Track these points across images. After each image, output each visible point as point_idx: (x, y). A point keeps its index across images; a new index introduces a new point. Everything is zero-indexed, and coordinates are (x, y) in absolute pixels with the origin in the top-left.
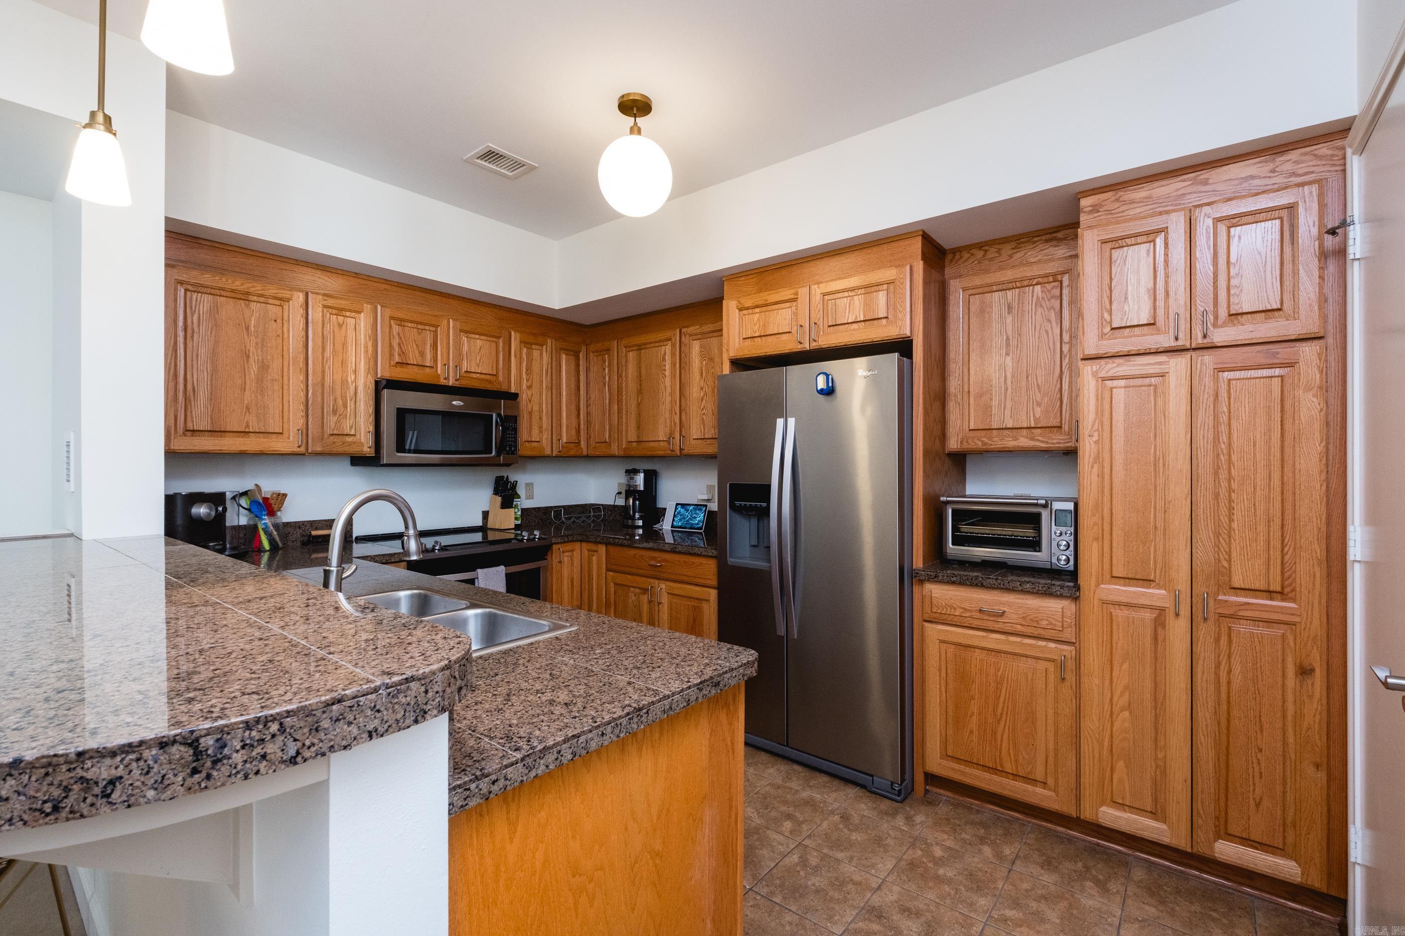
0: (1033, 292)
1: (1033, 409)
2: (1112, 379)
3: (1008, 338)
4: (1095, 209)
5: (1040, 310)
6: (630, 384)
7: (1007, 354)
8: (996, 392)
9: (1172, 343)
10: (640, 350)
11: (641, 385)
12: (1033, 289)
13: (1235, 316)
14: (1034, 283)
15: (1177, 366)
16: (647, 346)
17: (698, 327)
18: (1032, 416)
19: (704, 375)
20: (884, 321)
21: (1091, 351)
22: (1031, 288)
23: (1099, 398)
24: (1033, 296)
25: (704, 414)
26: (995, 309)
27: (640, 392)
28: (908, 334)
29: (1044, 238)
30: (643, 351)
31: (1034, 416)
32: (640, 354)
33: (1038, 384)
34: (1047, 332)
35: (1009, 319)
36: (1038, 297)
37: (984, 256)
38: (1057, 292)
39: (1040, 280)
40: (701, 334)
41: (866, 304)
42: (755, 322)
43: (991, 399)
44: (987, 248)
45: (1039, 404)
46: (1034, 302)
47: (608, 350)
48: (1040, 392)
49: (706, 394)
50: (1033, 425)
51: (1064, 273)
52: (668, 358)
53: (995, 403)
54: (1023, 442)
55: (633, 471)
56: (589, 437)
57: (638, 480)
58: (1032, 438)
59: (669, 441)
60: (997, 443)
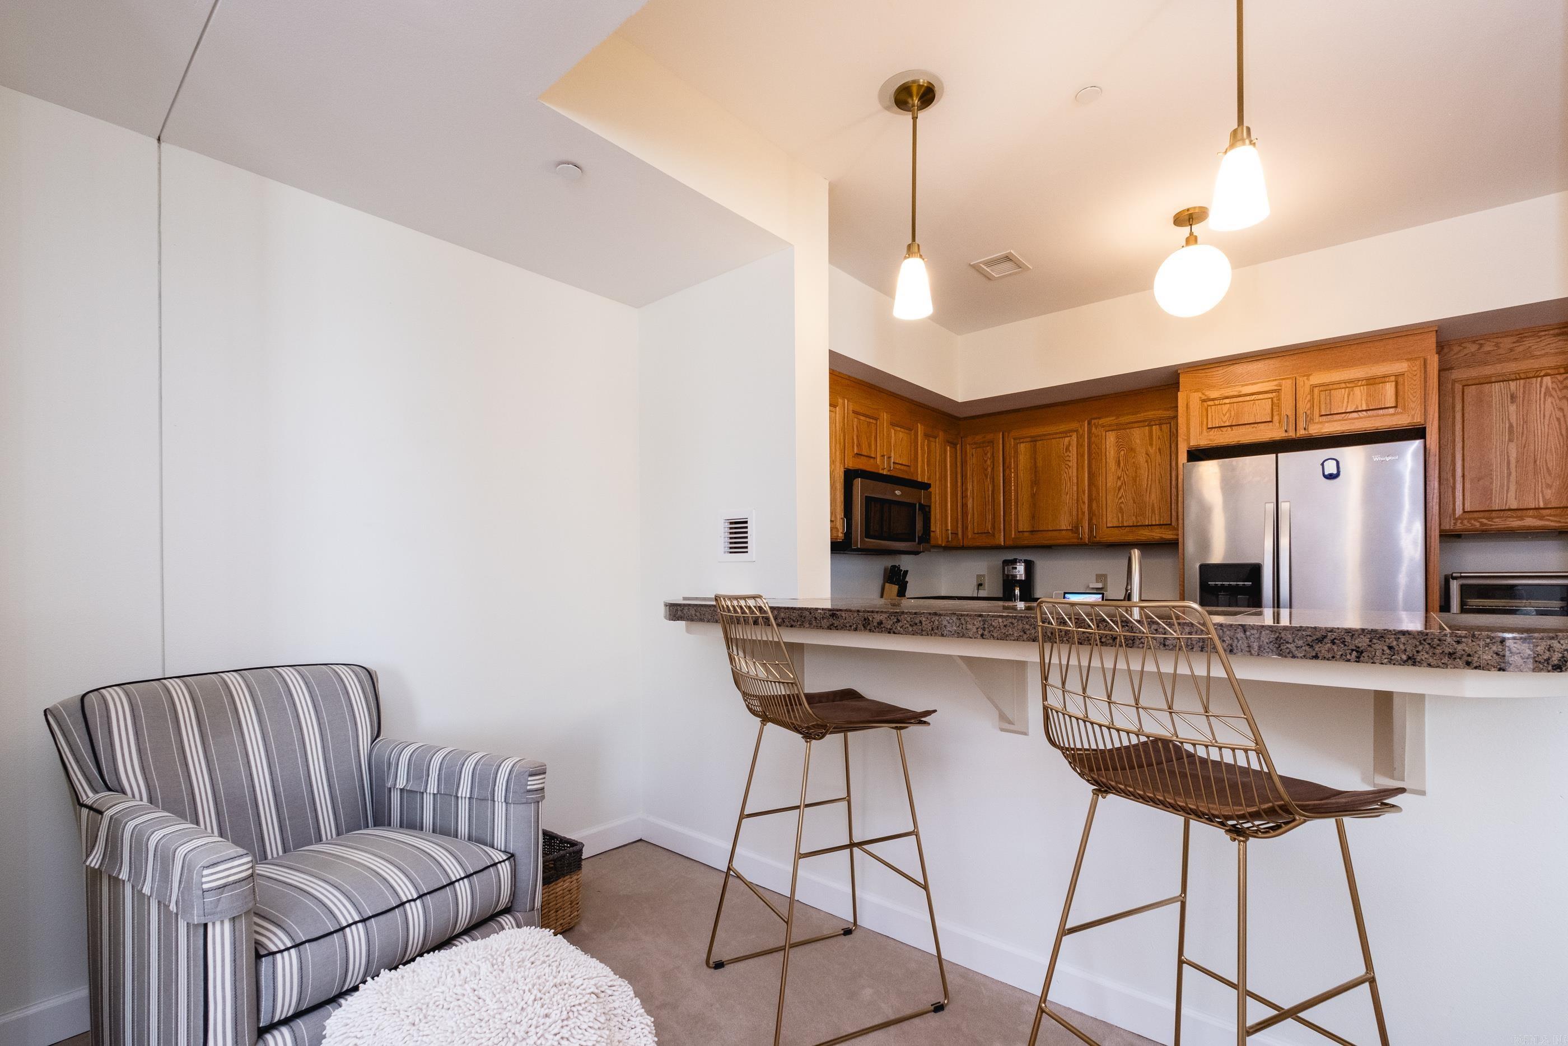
0: (1541, 382)
1: (1542, 492)
3: (1511, 426)
5: (1549, 400)
6: (1021, 474)
7: (1510, 440)
8: (1497, 476)
10: (1036, 441)
11: (1036, 476)
12: (1542, 379)
14: (1542, 374)
16: (1047, 437)
17: (1114, 418)
18: (1541, 498)
19: (1122, 464)
20: (1392, 411)
22: (1539, 379)
24: (1541, 386)
25: (1122, 503)
26: (1495, 400)
27: (1035, 482)
28: (1423, 422)
29: (1551, 332)
30: (1039, 443)
31: (1543, 496)
32: (1035, 445)
33: (1548, 469)
34: (1558, 419)
35: (1512, 408)
36: (1547, 388)
37: (1479, 349)
39: (1549, 371)
40: (1117, 425)
41: (1369, 395)
42: (1224, 412)
43: (1492, 483)
44: (1481, 342)
45: (1549, 486)
46: (1542, 393)
47: (991, 442)
48: (1550, 475)
49: (1124, 483)
50: (1542, 505)
52: (1074, 450)
53: (1496, 486)
54: (1530, 522)
55: (1014, 562)
56: (965, 528)
57: (1020, 570)
58: (1541, 518)
59: (1075, 529)
60: (1499, 523)
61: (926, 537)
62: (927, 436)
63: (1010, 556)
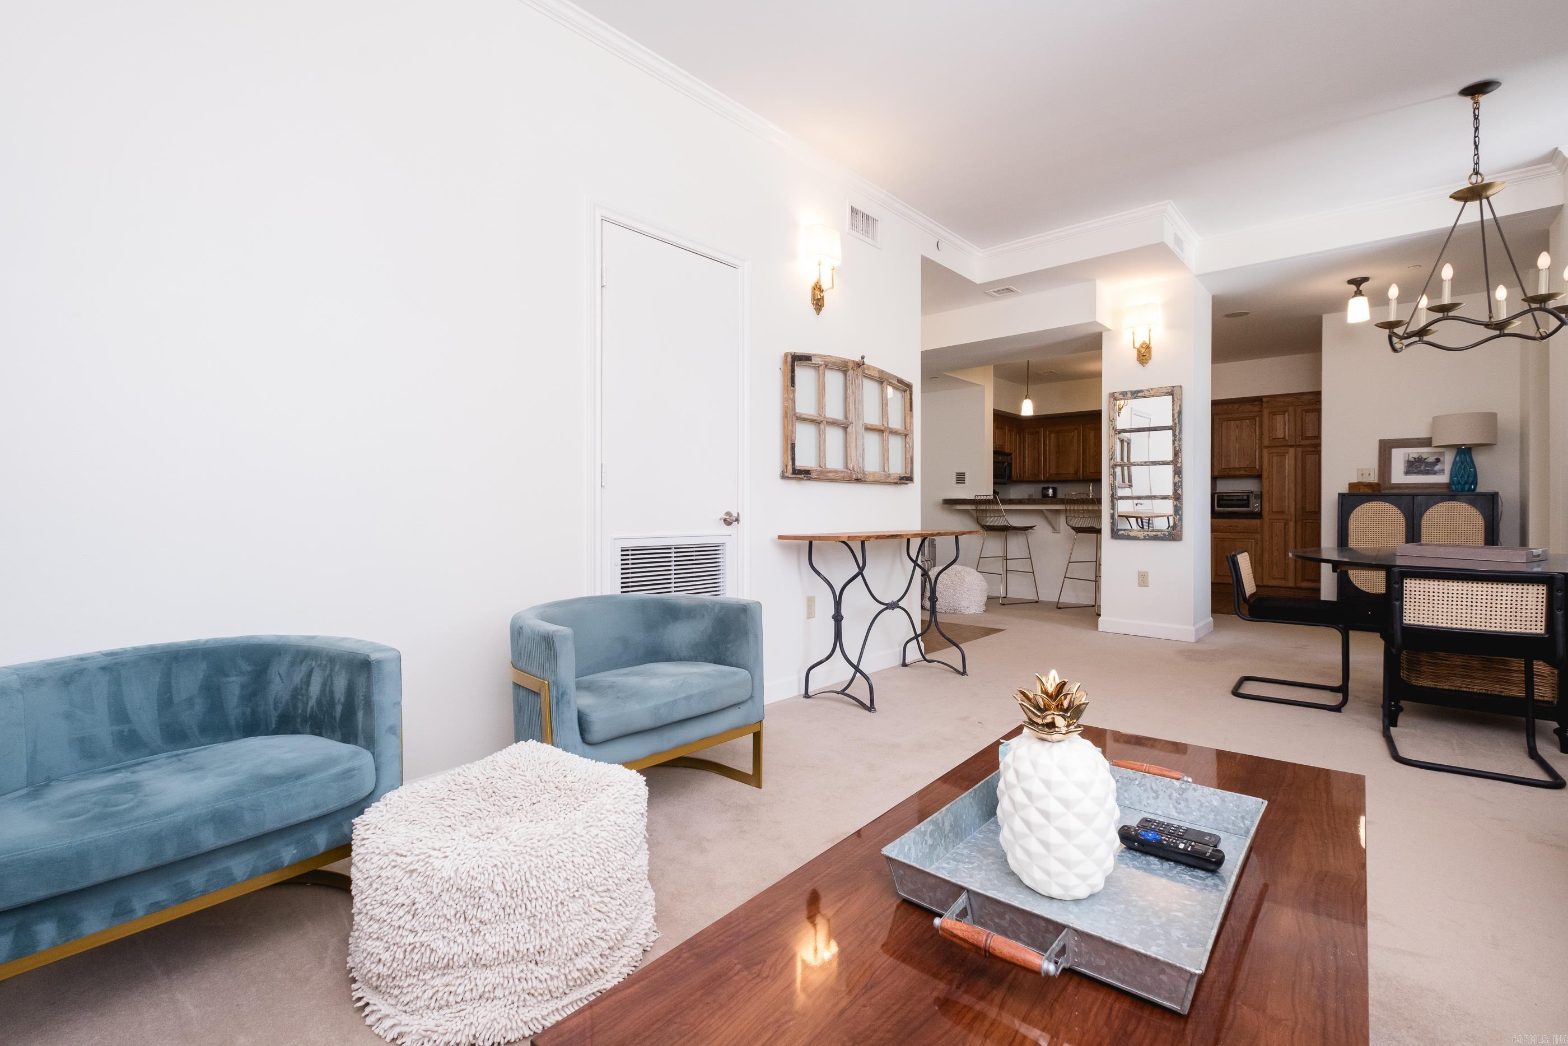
2: (1273, 453)
3: (1236, 437)
4: (1268, 402)
5: (1245, 428)
7: (1236, 442)
8: (1233, 456)
9: (1290, 444)
10: (1058, 433)
13: (1307, 438)
14: (1245, 418)
15: (1292, 450)
16: (1064, 433)
18: (1242, 462)
21: (1266, 445)
22: (1245, 420)
23: (1269, 459)
24: (1245, 423)
26: (1231, 427)
27: (1058, 452)
32: (1059, 435)
33: (1247, 453)
35: (1237, 431)
36: (1247, 423)
37: (1227, 408)
38: (1254, 423)
39: (1248, 418)
43: (1230, 458)
44: (1228, 405)
45: (1246, 459)
46: (1246, 425)
47: (1038, 432)
48: (1247, 455)
50: (1246, 466)
51: (1256, 416)
52: (1076, 437)
53: (1232, 459)
54: (1242, 472)
55: (1049, 488)
56: (1024, 473)
57: (1051, 491)
58: (1246, 471)
59: (1076, 473)
60: (1232, 473)
61: (1010, 476)
62: (1009, 431)
63: (1046, 486)
